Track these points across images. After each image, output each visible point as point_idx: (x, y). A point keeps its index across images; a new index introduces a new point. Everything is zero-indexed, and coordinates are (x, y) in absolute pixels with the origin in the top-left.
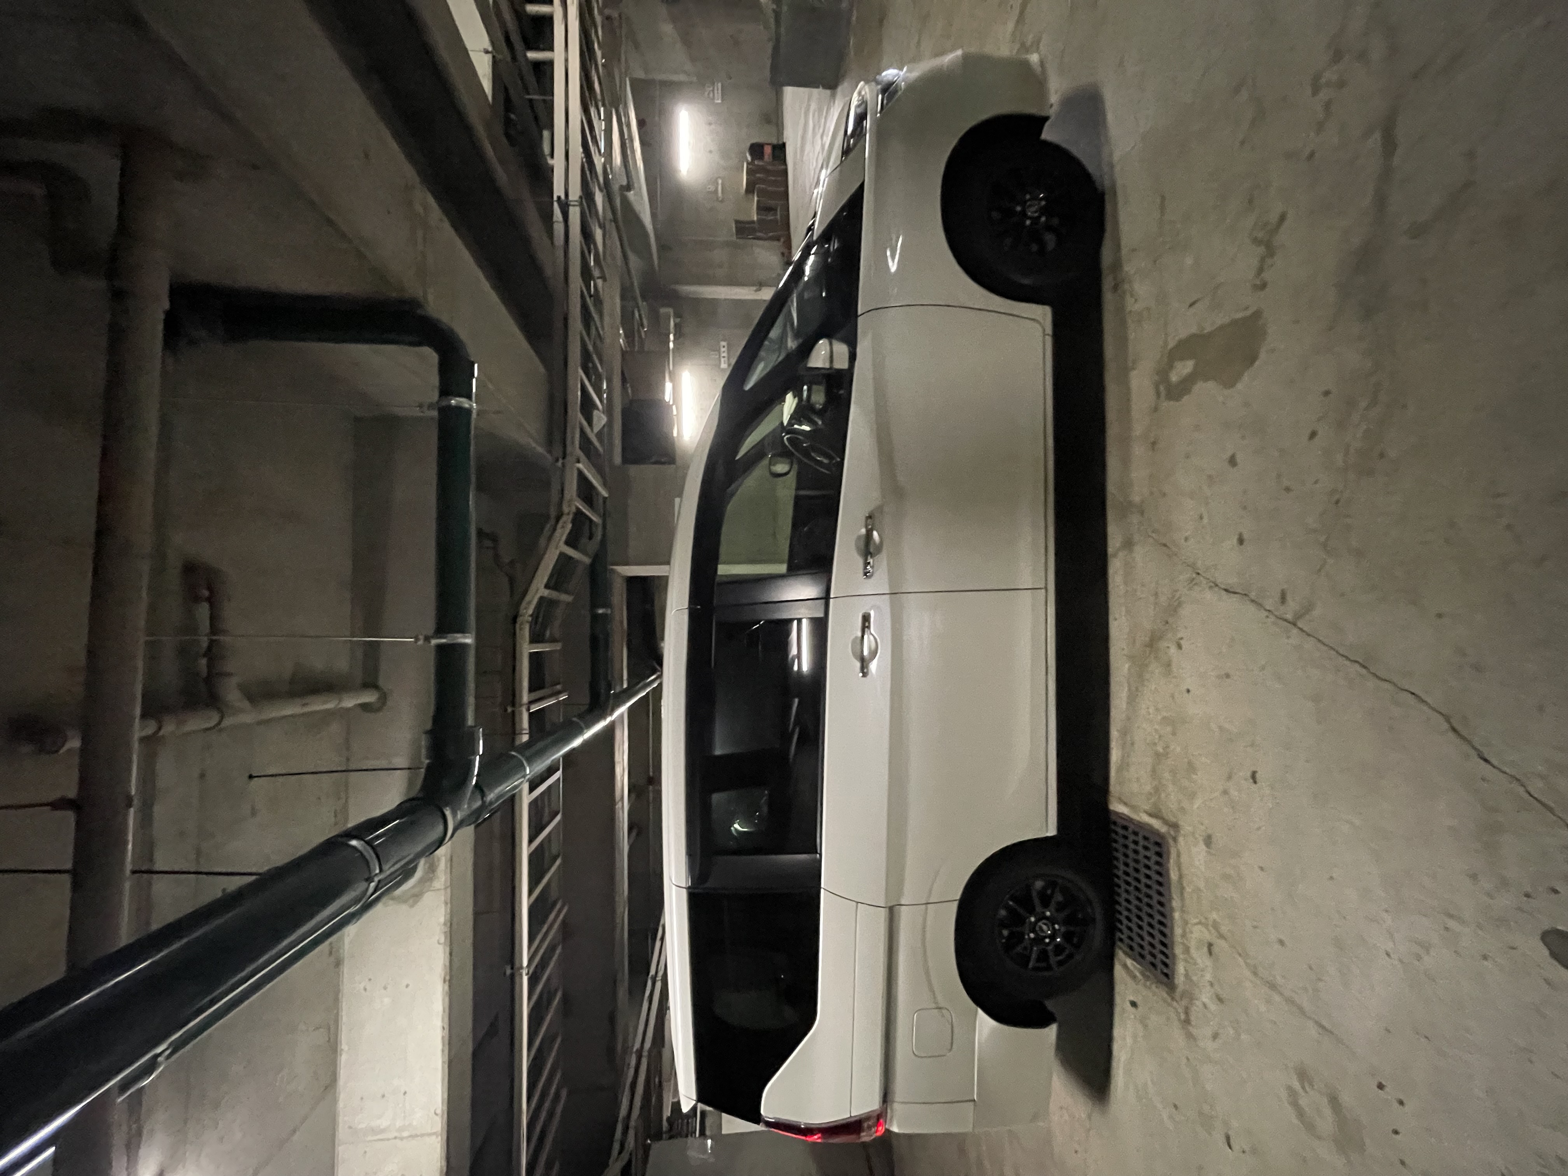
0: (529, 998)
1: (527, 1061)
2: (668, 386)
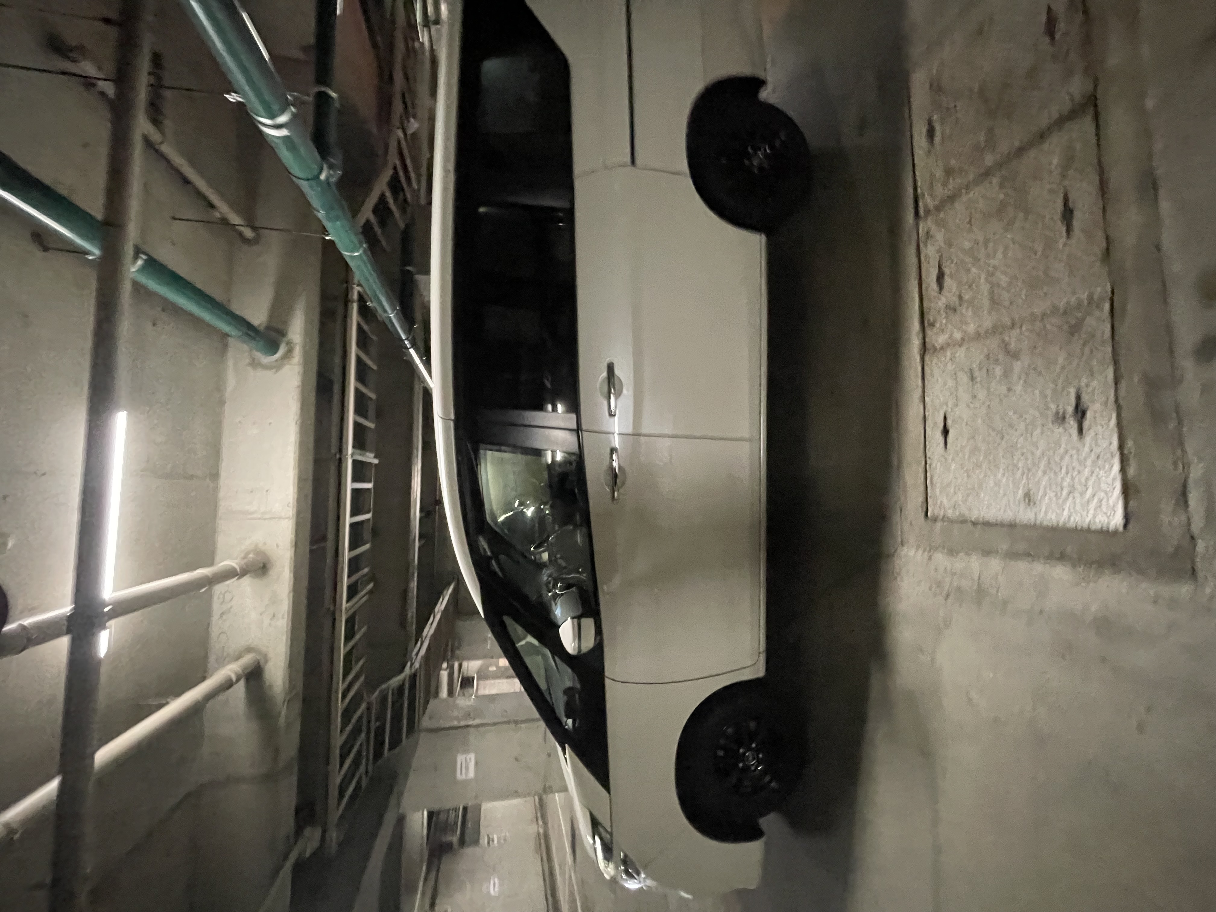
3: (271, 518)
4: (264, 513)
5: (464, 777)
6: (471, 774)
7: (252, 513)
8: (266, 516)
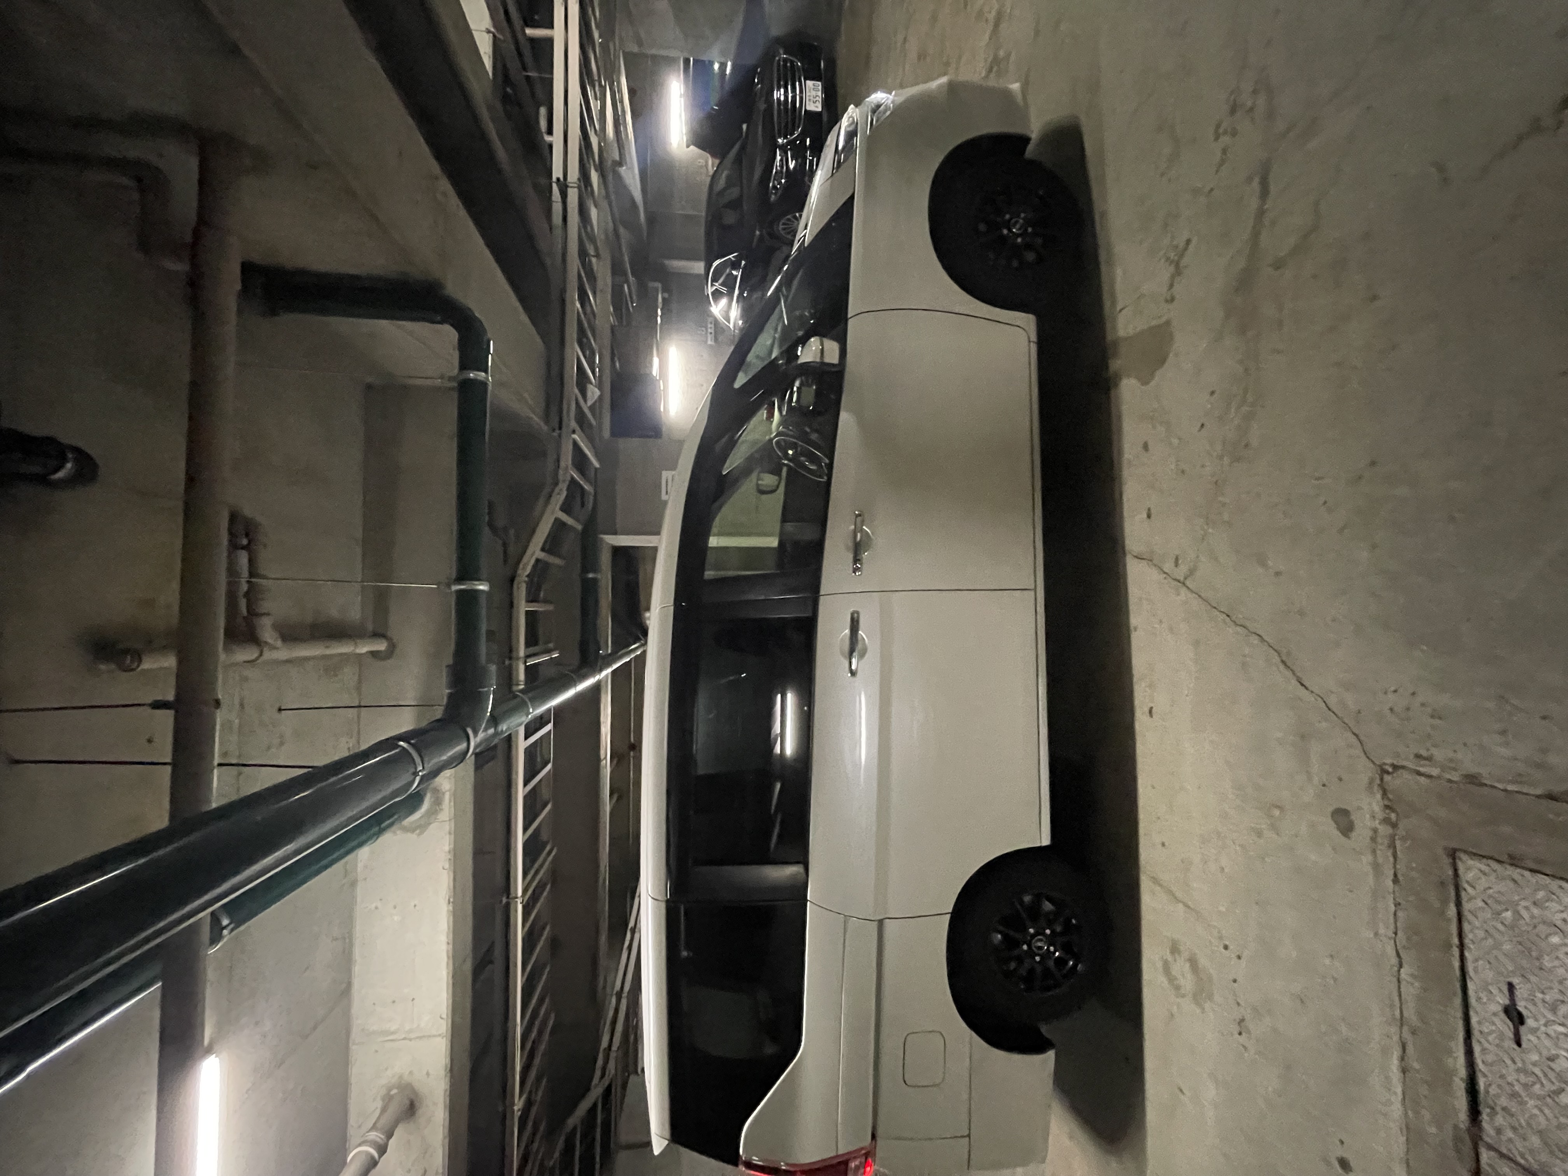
0: (523, 926)
1: (522, 981)
2: (656, 361)
3: (420, 1038)
4: (411, 1031)
7: (393, 1033)
8: (412, 1036)
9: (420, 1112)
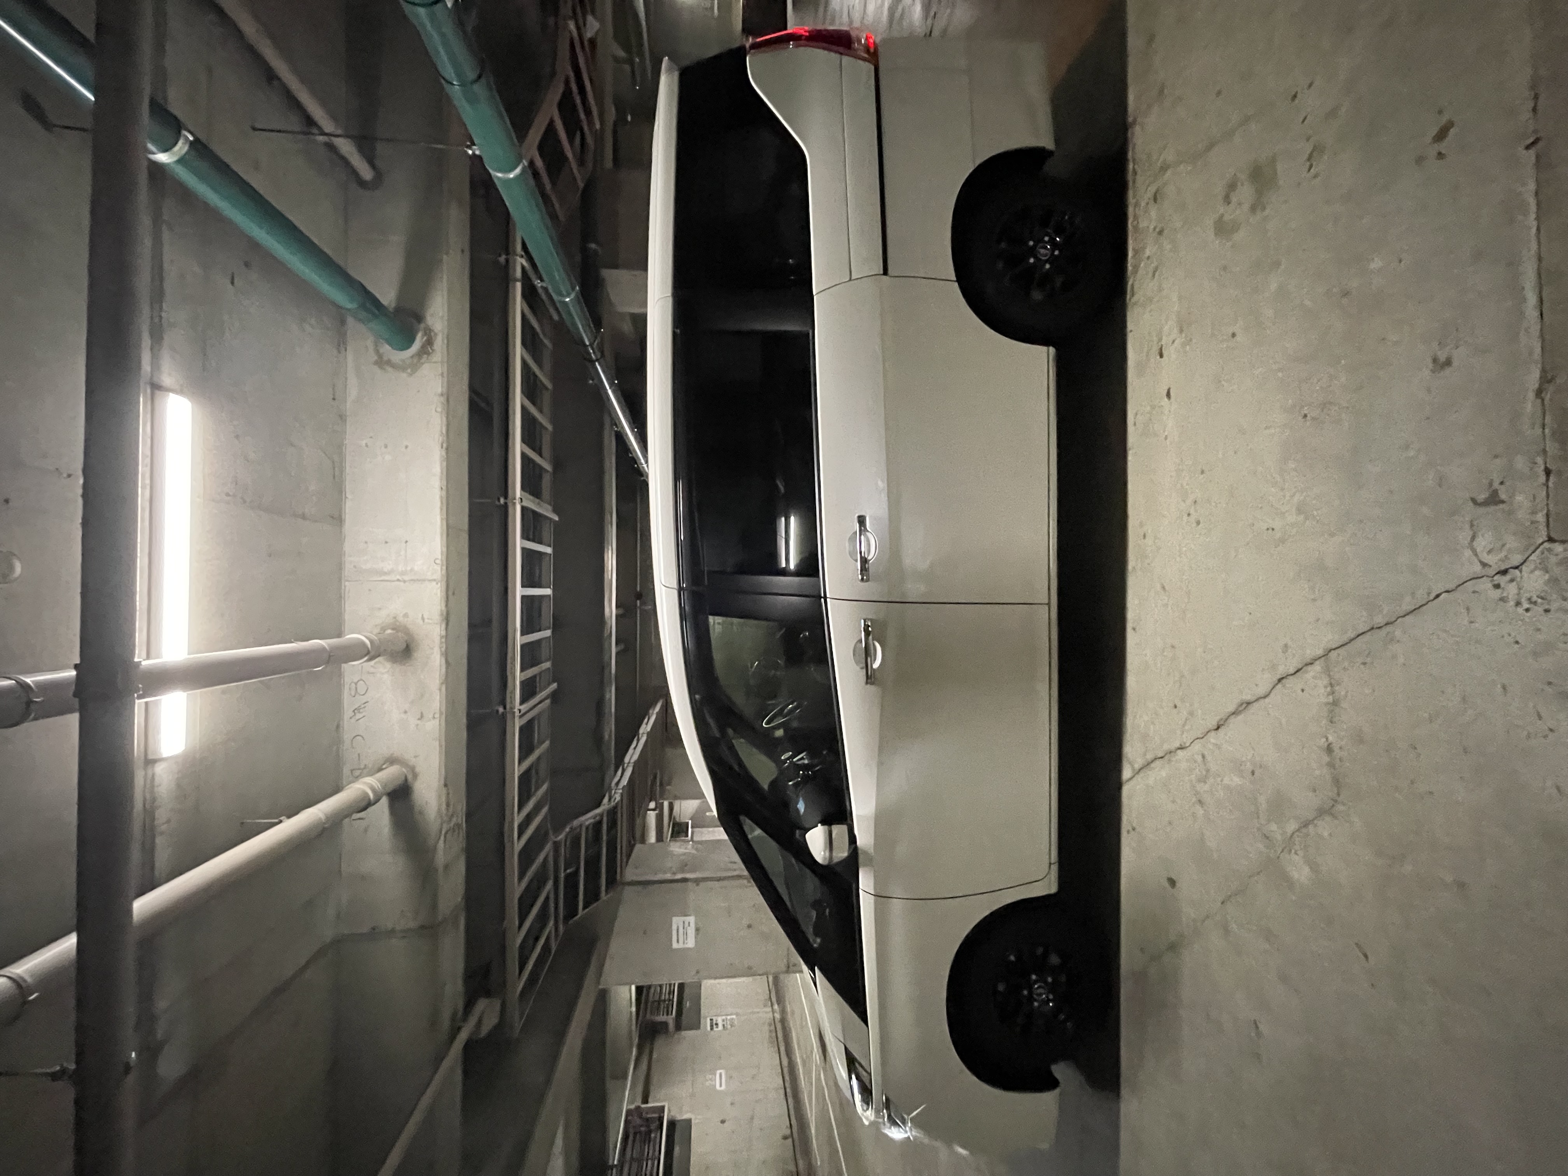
3: (415, 581)
4: (403, 573)
5: (681, 945)
6: (691, 943)
7: (385, 574)
8: (406, 578)
9: (415, 655)
